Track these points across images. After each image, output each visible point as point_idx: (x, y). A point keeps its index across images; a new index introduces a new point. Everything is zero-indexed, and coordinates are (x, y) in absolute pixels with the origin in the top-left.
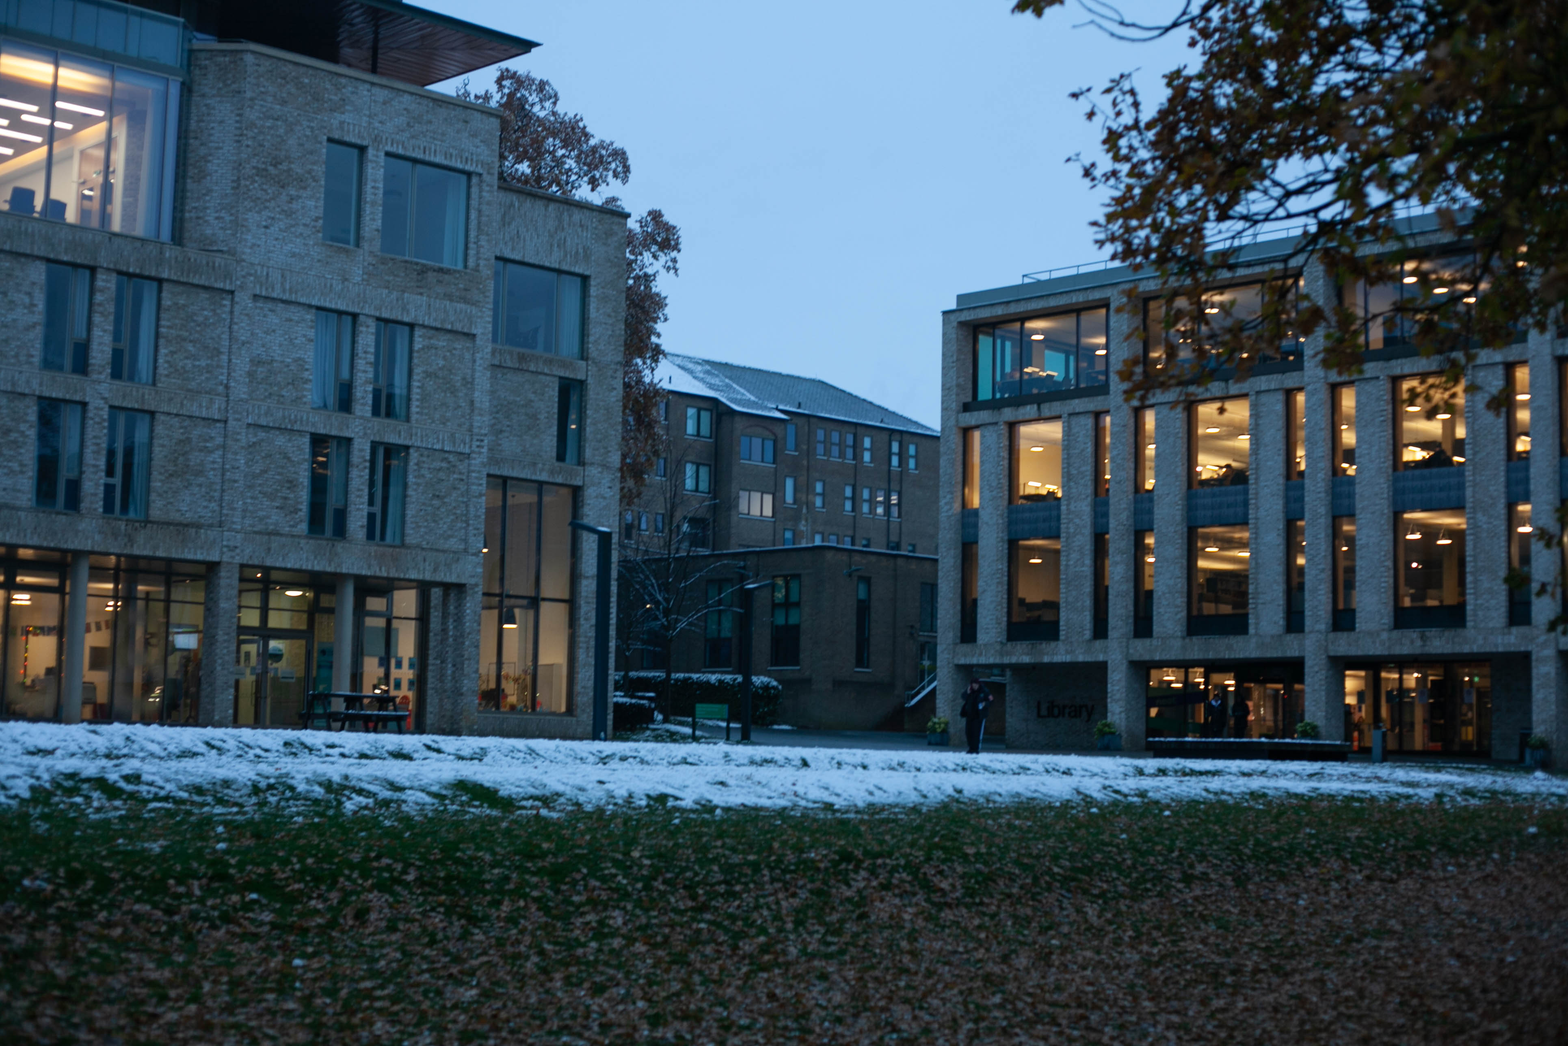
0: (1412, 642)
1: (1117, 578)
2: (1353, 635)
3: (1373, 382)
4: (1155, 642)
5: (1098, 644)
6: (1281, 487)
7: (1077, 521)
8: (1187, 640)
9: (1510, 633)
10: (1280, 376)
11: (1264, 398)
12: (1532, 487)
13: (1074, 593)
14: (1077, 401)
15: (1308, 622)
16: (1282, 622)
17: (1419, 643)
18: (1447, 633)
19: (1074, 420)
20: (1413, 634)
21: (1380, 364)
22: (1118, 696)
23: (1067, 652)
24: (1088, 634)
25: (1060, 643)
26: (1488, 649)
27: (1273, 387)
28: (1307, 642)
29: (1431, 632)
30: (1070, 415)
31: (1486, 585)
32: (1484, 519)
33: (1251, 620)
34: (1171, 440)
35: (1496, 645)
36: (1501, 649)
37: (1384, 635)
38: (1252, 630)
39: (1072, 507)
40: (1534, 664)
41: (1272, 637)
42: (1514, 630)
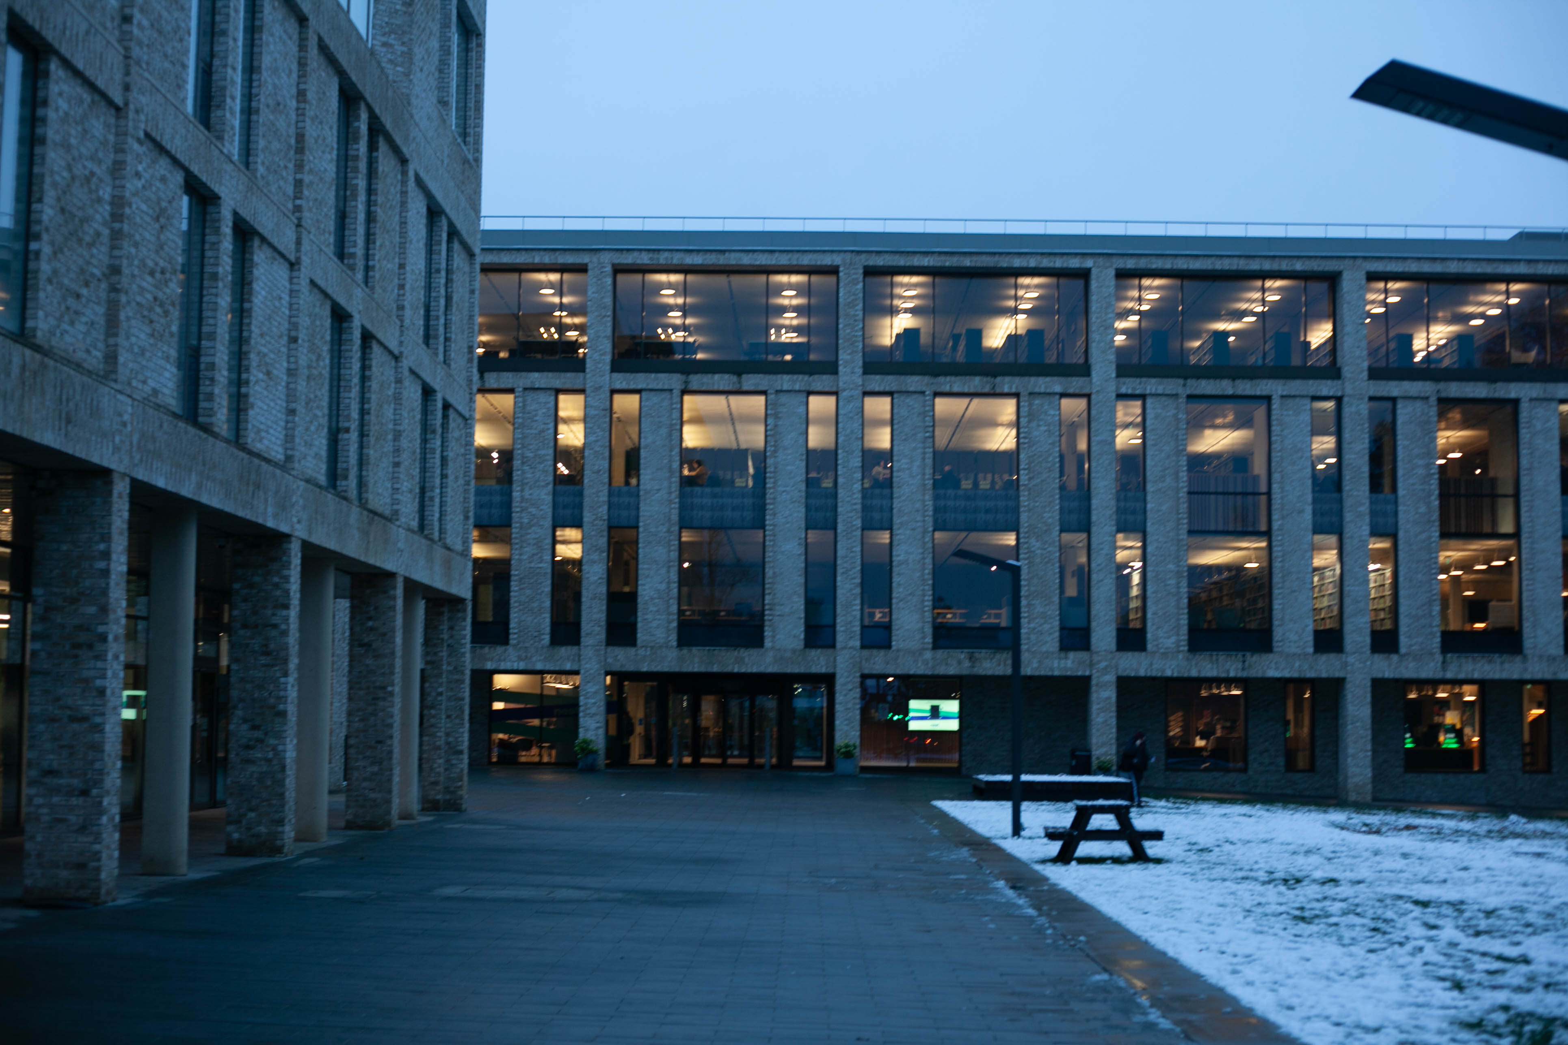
0: (960, 662)
1: (593, 578)
2: (891, 654)
3: (915, 396)
4: (641, 652)
5: (564, 651)
6: (803, 494)
7: (532, 510)
8: (685, 651)
9: (1066, 658)
10: (806, 377)
11: (783, 398)
12: (1094, 518)
13: (528, 592)
14: (536, 375)
15: (840, 638)
16: (802, 636)
17: (967, 664)
18: (998, 656)
19: (530, 396)
20: (961, 655)
21: (926, 379)
22: (593, 710)
23: (520, 659)
24: (547, 639)
25: (510, 649)
26: (1042, 673)
27: (797, 387)
28: (839, 659)
29: (982, 654)
30: (525, 389)
31: (1039, 609)
32: (1038, 544)
33: (767, 633)
34: (664, 431)
35: (1052, 669)
36: (1056, 673)
37: (928, 655)
38: (768, 643)
39: (527, 494)
40: (1094, 689)
41: (794, 651)
42: (1072, 655)
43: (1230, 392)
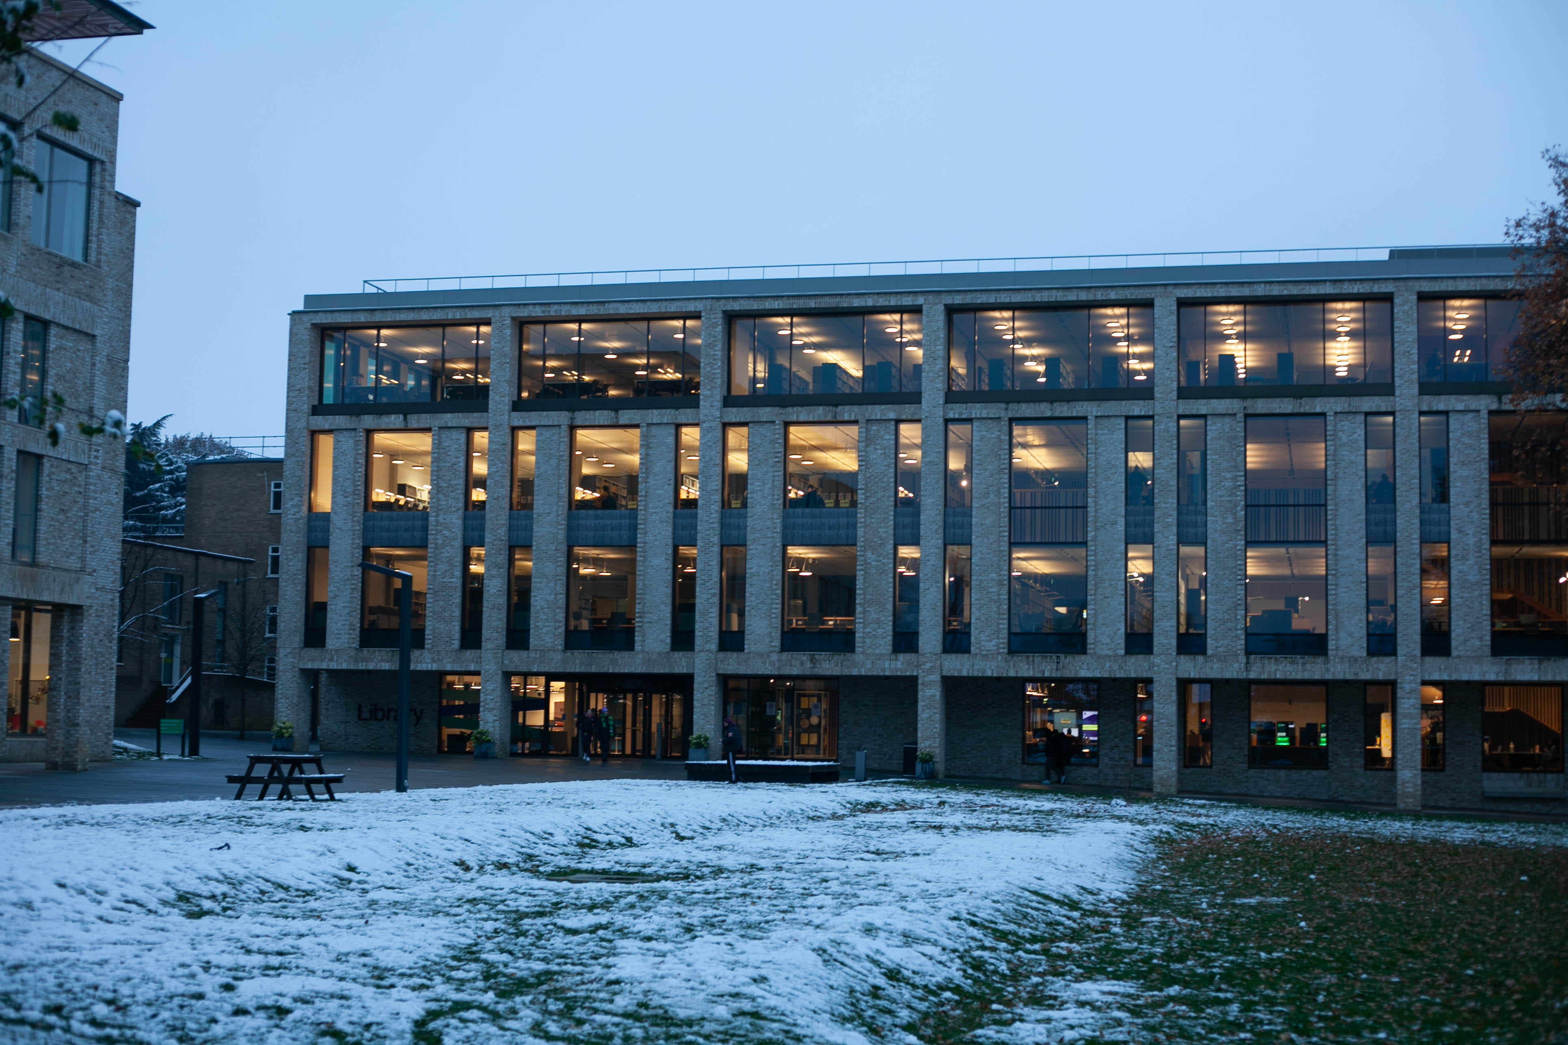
0: (802, 664)
1: (493, 591)
2: (742, 656)
3: (767, 425)
4: (532, 654)
5: (469, 654)
6: (671, 515)
7: (446, 533)
8: (568, 654)
9: (896, 660)
10: (673, 411)
11: (654, 430)
12: (922, 532)
13: (441, 603)
14: (449, 415)
15: (698, 642)
16: (668, 641)
17: (808, 665)
18: (836, 657)
19: (445, 434)
20: (804, 657)
21: (777, 410)
22: (491, 705)
23: (433, 661)
24: (456, 644)
25: (425, 652)
26: (875, 673)
27: (665, 421)
28: (697, 661)
29: (822, 656)
30: (440, 428)
31: (874, 615)
32: (873, 557)
33: (638, 638)
34: (554, 462)
35: (884, 670)
36: (887, 673)
37: (775, 657)
38: (638, 647)
39: (441, 519)
40: (920, 687)
41: (660, 654)
42: (901, 656)
43: (1048, 414)
